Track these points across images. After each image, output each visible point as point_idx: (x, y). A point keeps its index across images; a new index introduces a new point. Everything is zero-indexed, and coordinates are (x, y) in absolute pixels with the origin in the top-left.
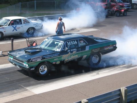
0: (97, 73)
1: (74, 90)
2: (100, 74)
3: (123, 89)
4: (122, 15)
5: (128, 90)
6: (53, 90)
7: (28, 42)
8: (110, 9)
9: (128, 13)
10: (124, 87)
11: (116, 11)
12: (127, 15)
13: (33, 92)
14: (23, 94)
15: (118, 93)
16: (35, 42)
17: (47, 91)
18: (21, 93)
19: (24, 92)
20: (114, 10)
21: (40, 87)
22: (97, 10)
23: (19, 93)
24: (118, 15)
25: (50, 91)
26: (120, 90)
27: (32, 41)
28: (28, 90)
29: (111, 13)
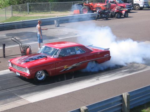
0: (97, 79)
1: (72, 98)
2: (100, 80)
3: (126, 95)
4: (123, 16)
5: (130, 96)
6: (50, 98)
7: (21, 48)
8: (110, 10)
9: (130, 15)
10: (127, 93)
11: (116, 13)
12: (129, 16)
13: (28, 100)
14: (17, 103)
15: (120, 99)
16: (29, 47)
17: (43, 99)
18: (14, 102)
19: (18, 101)
20: (114, 12)
21: (35, 95)
22: (96, 12)
23: (12, 102)
24: (119, 17)
25: (46, 99)
26: (122, 96)
27: (25, 46)
28: (22, 98)
29: (111, 14)
